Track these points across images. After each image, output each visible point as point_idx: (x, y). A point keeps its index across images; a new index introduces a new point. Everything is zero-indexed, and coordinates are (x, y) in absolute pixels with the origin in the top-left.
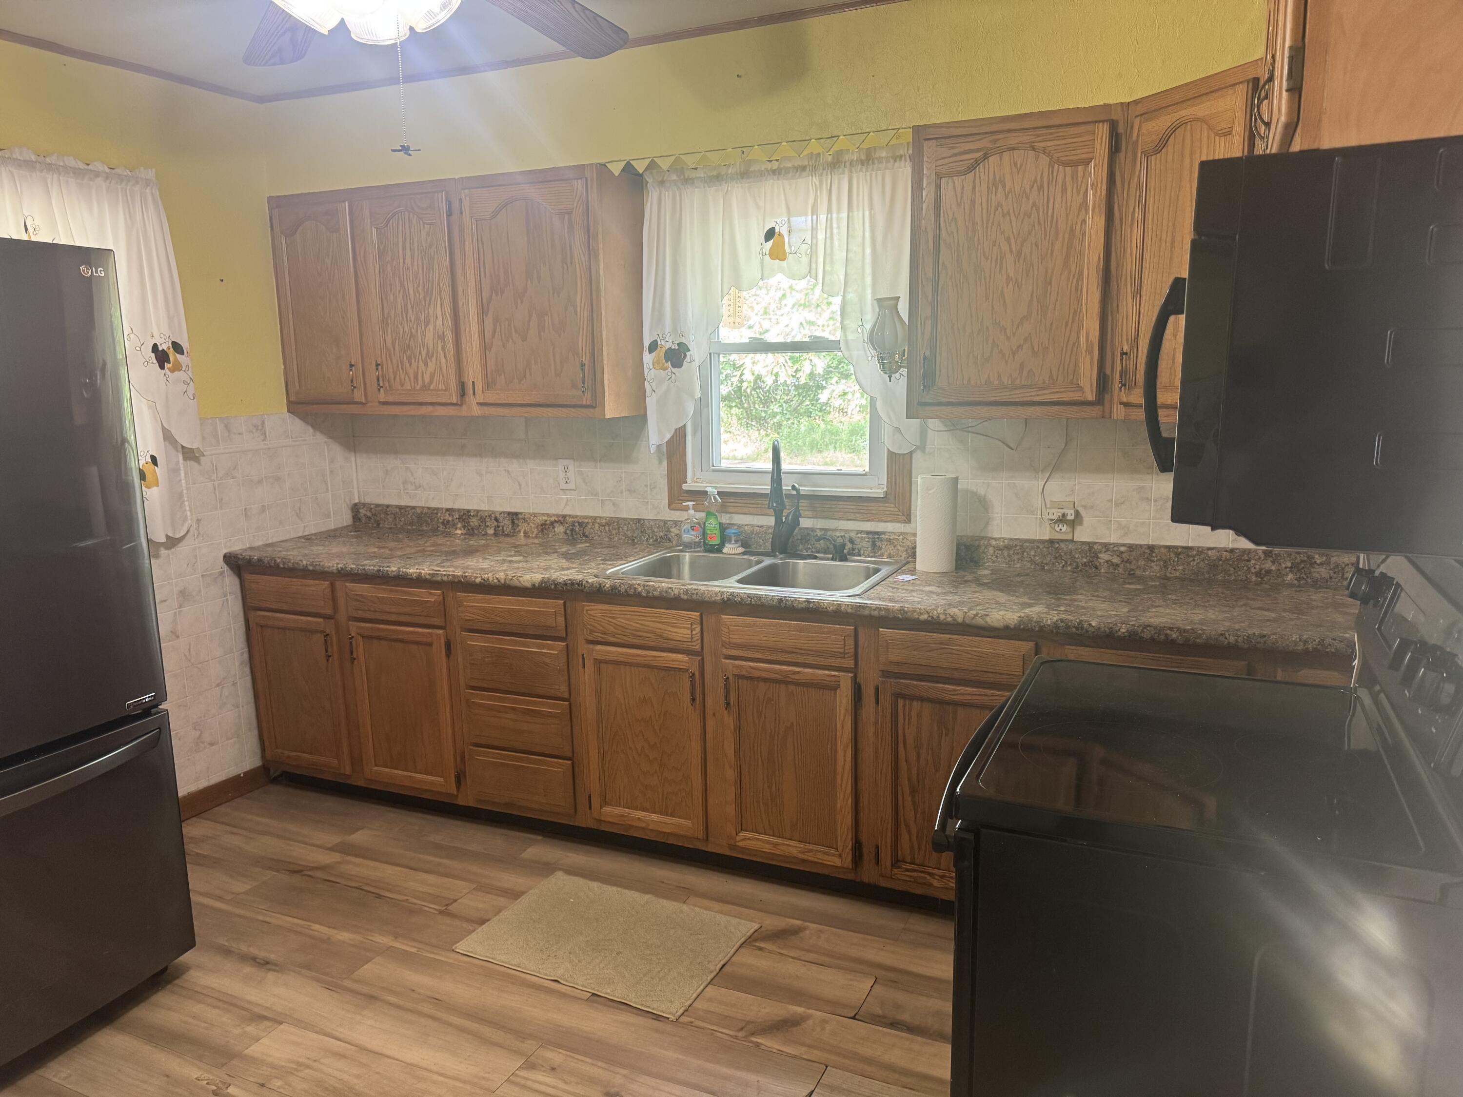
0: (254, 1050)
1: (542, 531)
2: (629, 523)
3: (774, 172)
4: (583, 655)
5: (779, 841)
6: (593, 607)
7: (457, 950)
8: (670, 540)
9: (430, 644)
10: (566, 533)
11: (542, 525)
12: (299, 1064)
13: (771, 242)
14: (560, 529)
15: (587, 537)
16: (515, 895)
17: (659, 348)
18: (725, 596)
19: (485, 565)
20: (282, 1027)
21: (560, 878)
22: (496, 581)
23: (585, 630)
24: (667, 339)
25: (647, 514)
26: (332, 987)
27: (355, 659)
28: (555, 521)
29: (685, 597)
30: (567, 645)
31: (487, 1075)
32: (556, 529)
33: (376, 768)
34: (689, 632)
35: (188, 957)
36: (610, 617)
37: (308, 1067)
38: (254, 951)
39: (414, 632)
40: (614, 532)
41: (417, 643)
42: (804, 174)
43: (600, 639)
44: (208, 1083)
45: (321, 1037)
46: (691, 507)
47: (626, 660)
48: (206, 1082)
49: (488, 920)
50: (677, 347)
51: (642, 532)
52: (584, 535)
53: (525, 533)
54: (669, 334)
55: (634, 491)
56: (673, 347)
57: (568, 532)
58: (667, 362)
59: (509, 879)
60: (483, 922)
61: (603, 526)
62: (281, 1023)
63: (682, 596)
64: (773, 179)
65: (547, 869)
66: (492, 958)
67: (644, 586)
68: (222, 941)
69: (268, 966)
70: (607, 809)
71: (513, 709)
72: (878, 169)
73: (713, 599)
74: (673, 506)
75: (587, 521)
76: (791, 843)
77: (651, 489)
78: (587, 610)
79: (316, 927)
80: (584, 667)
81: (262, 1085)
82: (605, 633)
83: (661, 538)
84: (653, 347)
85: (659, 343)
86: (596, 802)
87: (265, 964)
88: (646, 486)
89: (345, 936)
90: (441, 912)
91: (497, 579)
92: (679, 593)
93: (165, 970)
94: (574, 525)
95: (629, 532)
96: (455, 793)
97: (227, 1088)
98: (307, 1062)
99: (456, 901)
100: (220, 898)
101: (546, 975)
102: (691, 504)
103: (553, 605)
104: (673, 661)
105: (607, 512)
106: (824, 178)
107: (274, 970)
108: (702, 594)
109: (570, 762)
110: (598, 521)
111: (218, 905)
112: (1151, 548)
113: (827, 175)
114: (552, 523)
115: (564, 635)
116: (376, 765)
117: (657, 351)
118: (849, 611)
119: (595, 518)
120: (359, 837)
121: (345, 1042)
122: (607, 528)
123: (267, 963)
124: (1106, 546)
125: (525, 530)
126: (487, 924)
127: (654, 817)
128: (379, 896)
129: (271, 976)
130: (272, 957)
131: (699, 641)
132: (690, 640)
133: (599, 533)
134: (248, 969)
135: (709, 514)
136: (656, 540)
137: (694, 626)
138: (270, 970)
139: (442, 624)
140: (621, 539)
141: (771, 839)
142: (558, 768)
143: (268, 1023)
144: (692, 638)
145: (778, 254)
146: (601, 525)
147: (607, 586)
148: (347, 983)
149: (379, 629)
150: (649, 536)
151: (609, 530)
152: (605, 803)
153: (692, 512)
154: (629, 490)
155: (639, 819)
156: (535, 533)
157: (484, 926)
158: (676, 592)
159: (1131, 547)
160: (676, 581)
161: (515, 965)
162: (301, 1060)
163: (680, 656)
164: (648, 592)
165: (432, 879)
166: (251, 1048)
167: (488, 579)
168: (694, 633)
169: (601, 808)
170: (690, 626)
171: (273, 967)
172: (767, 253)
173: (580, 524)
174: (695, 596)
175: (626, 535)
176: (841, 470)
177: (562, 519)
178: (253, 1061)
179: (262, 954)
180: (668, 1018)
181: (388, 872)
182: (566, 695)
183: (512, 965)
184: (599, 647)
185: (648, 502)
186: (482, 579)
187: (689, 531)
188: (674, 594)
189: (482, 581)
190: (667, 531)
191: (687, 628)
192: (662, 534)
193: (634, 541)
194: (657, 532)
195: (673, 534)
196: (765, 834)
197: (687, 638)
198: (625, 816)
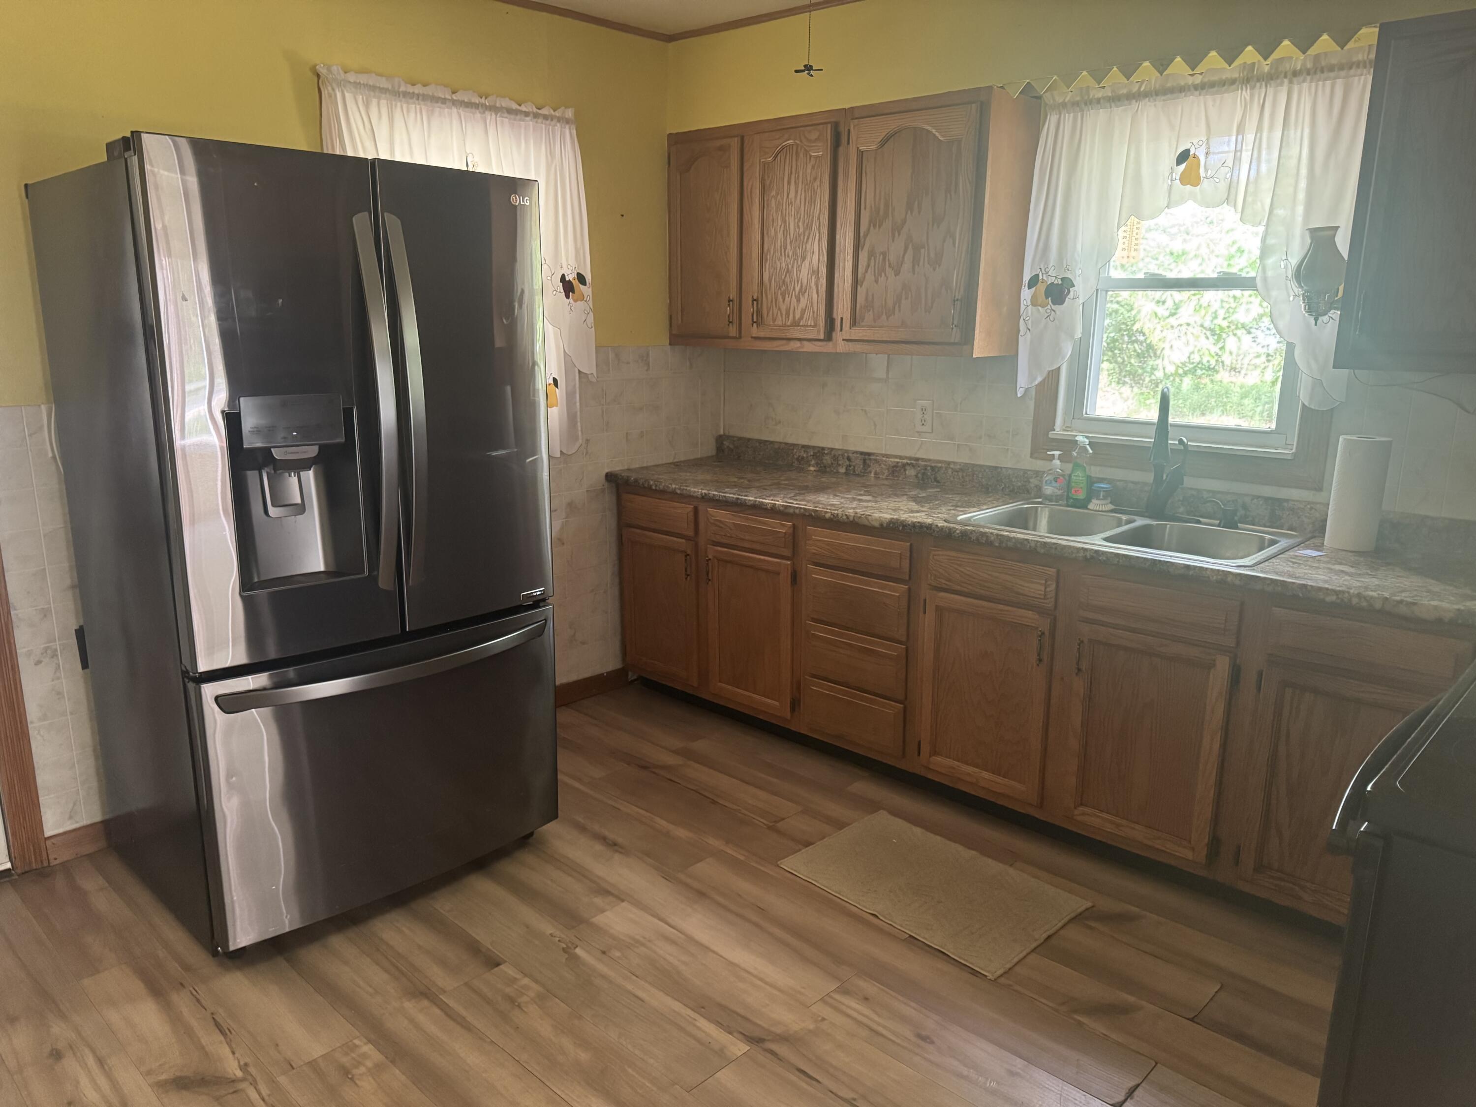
0: (599, 920)
1: (893, 472)
2: (985, 471)
3: (1196, 87)
4: (925, 601)
5: (1124, 822)
6: (941, 553)
7: (782, 866)
8: (1028, 491)
9: (778, 574)
10: (916, 476)
11: (893, 467)
12: (637, 941)
13: (1183, 166)
14: (911, 472)
15: (938, 482)
16: (840, 825)
17: (1040, 283)
18: (1087, 554)
19: (835, 501)
20: (624, 904)
21: (882, 818)
22: (845, 517)
23: (929, 576)
24: (1050, 273)
25: (1007, 462)
26: (667, 877)
27: (710, 580)
28: (907, 463)
29: (1042, 551)
30: (909, 589)
31: (803, 990)
32: (907, 472)
33: (720, 684)
34: (1043, 589)
35: (551, 827)
36: (957, 564)
37: (643, 945)
38: (606, 833)
39: (764, 560)
40: (967, 479)
41: (767, 571)
42: (1233, 88)
43: (945, 587)
44: (559, 941)
45: (656, 921)
46: (1056, 457)
47: (971, 611)
48: (558, 939)
49: (813, 844)
50: (1060, 283)
51: (998, 480)
52: (936, 480)
53: (876, 474)
54: (1053, 268)
55: (994, 437)
56: (1056, 282)
57: (920, 475)
58: (1047, 298)
59: (835, 809)
60: (808, 844)
61: (957, 471)
62: (623, 901)
63: (1039, 549)
65: (873, 807)
66: (815, 881)
67: (997, 535)
68: (580, 819)
69: (616, 848)
70: (938, 759)
71: (850, 645)
73: (1074, 555)
74: (1036, 454)
75: (940, 465)
76: (1137, 826)
77: (1014, 436)
78: (934, 555)
79: (658, 820)
80: (925, 613)
81: (604, 953)
82: (949, 580)
83: (1018, 487)
84: (1034, 282)
85: (1040, 278)
86: (925, 748)
87: (613, 845)
88: (1008, 432)
89: (681, 833)
90: (769, 828)
91: (846, 515)
92: (1036, 546)
93: (532, 834)
94: (926, 469)
95: (983, 480)
96: (789, 718)
97: (575, 948)
98: (641, 939)
99: (783, 819)
100: (579, 780)
101: (865, 907)
102: (1057, 453)
103: (899, 547)
104: (1021, 617)
105: (963, 458)
106: (1256, 91)
107: (621, 853)
108: (1062, 549)
109: (902, 706)
110: (952, 466)
111: (577, 785)
113: (1260, 87)
114: (904, 466)
115: (907, 578)
116: (720, 682)
117: (1038, 286)
118: (1237, 581)
119: (949, 463)
120: (701, 746)
121: (677, 930)
122: (960, 474)
123: (615, 844)
125: (876, 471)
126: (811, 847)
127: (985, 775)
128: (714, 802)
129: (617, 856)
130: (620, 840)
131: (1053, 600)
132: (1042, 597)
133: (952, 479)
134: (598, 847)
135: (1077, 466)
136: (1012, 490)
137: (1049, 583)
138: (617, 851)
139: (789, 555)
140: (974, 486)
141: (1114, 819)
142: (892, 709)
143: (611, 898)
144: (1045, 595)
145: (1190, 178)
146: (954, 470)
147: (958, 532)
148: (682, 876)
149: (733, 554)
150: (1005, 485)
151: (963, 477)
152: (934, 752)
153: (1057, 462)
154: (988, 436)
155: (969, 774)
156: (886, 474)
157: (807, 849)
158: (1033, 545)
160: (1033, 533)
161: (836, 892)
162: (637, 937)
163: (1029, 614)
164: (1001, 542)
165: (763, 795)
166: (597, 917)
167: (838, 515)
168: (1048, 589)
169: (930, 757)
170: (1044, 582)
171: (620, 850)
172: (1178, 178)
173: (933, 468)
174: (1053, 550)
175: (980, 483)
177: (914, 462)
178: (597, 928)
179: (611, 836)
180: (986, 976)
181: (722, 782)
182: (904, 639)
183: (833, 891)
184: (942, 594)
185: (1008, 449)
186: (832, 515)
187: (1051, 482)
188: (1030, 546)
189: (832, 516)
190: (1026, 482)
191: (1041, 584)
192: (1020, 484)
193: (988, 488)
194: (1015, 482)
195: (1032, 485)
196: (1107, 813)
197: (1040, 594)
198: (954, 768)
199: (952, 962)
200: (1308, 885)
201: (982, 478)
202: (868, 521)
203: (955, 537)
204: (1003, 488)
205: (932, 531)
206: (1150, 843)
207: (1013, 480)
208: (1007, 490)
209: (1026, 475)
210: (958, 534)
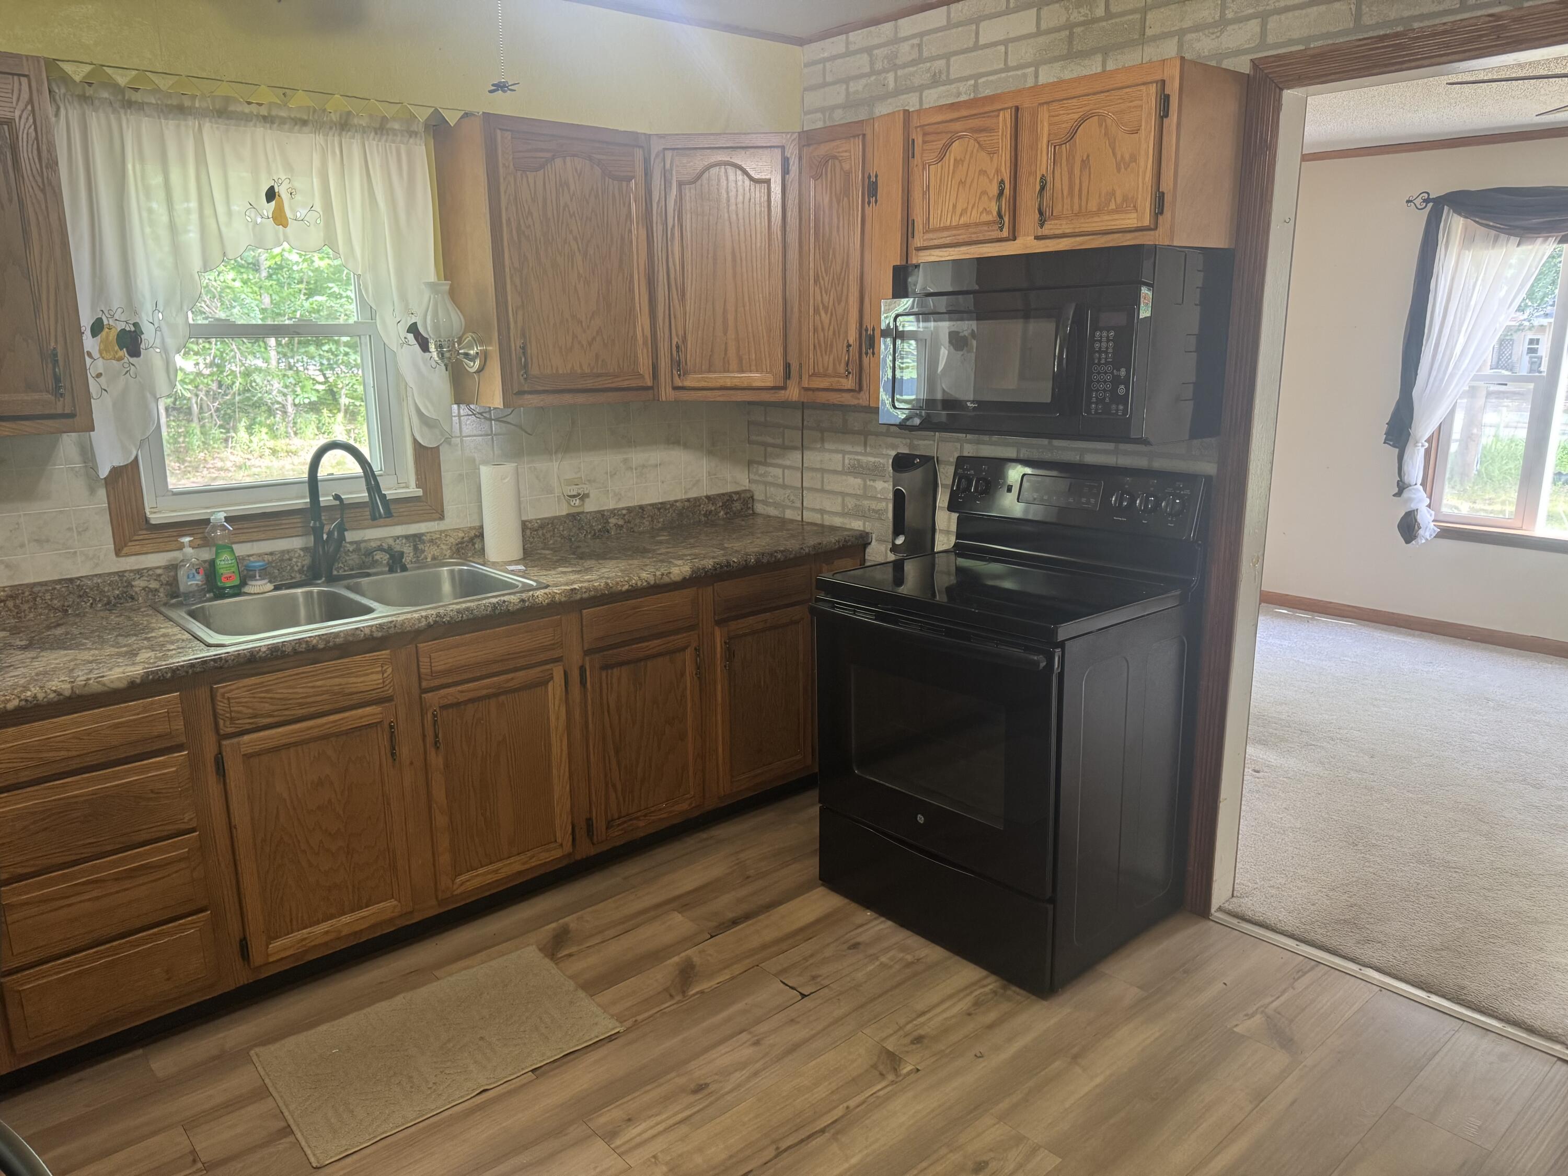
2: (54, 588)
5: (500, 864)
6: (233, 687)
8: (132, 598)
13: (273, 204)
17: (106, 330)
18: (431, 620)
22: (52, 695)
23: (222, 723)
24: (116, 317)
25: (82, 569)
29: (380, 634)
34: (381, 676)
36: (261, 692)
42: (305, 129)
43: (248, 727)
46: (187, 544)
47: (293, 740)
50: (133, 329)
51: (80, 596)
54: (120, 310)
55: (48, 541)
56: (128, 329)
58: (121, 349)
63: (375, 635)
64: (264, 127)
72: (394, 142)
73: (416, 627)
74: (125, 550)
76: (512, 860)
77: (79, 533)
78: (223, 695)
82: (255, 716)
83: (118, 597)
84: (98, 327)
85: (105, 322)
88: (70, 529)
91: (55, 691)
92: (371, 631)
95: (54, 601)
102: (186, 540)
103: (164, 704)
104: (361, 718)
106: (330, 138)
108: (402, 625)
109: (208, 913)
112: (642, 507)
113: (334, 136)
115: (183, 741)
117: (104, 333)
118: (563, 599)
124: (613, 512)
127: (346, 919)
132: (381, 686)
135: (220, 549)
136: (109, 603)
137: (385, 668)
140: (41, 614)
141: (490, 867)
142: (190, 929)
144: (384, 682)
145: (280, 218)
150: (94, 600)
151: (15, 606)
152: (271, 938)
153: (188, 550)
154: (36, 541)
155: (327, 932)
158: (367, 631)
159: (630, 510)
163: (368, 710)
167: (35, 697)
168: (385, 675)
170: (380, 668)
172: (270, 216)
174: (392, 629)
175: (51, 608)
176: (332, 474)
180: (618, 1032)
184: (246, 738)
185: (75, 552)
186: (21, 701)
187: (194, 576)
188: (365, 634)
189: (23, 703)
190: (127, 586)
191: (377, 673)
192: (117, 592)
193: (67, 611)
194: (108, 591)
195: (137, 589)
196: (482, 867)
197: (378, 684)
198: (305, 939)
199: (584, 1051)
200: (639, 814)
201: (51, 600)
202: (104, 685)
203: (260, 657)
204: (92, 604)
205: (223, 661)
206: (527, 866)
207: (106, 589)
208: (100, 605)
209: (125, 578)
210: (265, 652)
